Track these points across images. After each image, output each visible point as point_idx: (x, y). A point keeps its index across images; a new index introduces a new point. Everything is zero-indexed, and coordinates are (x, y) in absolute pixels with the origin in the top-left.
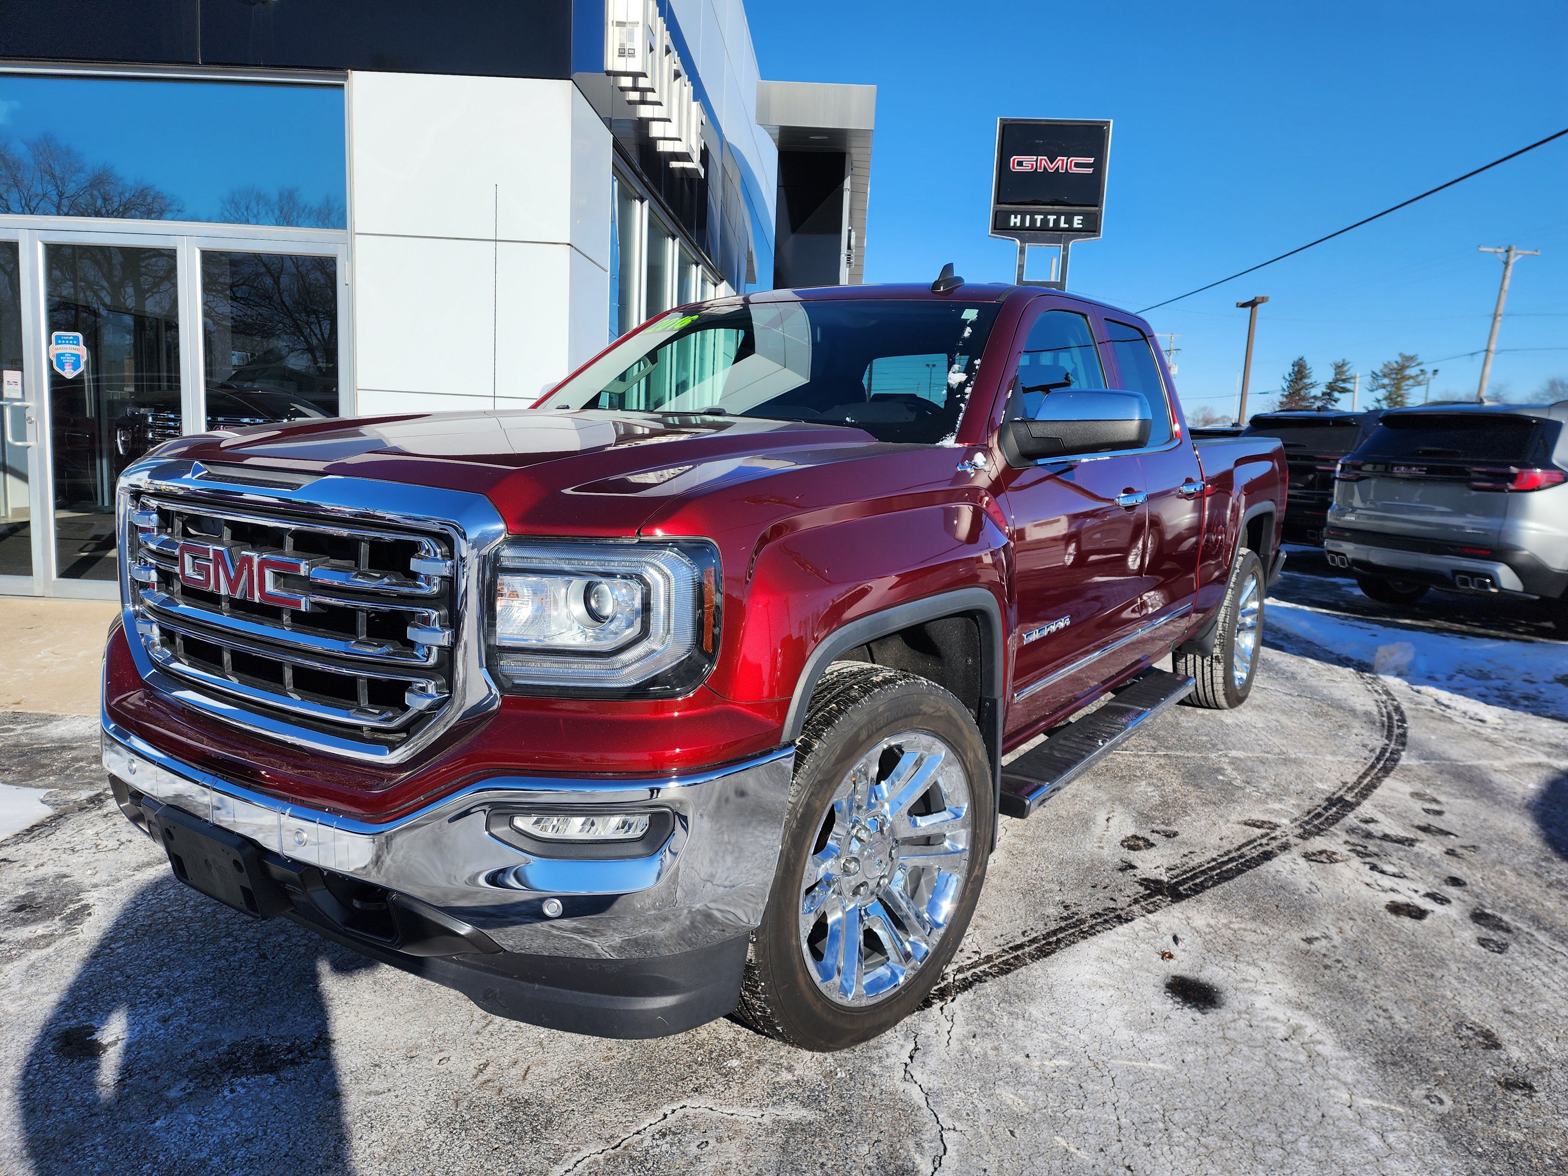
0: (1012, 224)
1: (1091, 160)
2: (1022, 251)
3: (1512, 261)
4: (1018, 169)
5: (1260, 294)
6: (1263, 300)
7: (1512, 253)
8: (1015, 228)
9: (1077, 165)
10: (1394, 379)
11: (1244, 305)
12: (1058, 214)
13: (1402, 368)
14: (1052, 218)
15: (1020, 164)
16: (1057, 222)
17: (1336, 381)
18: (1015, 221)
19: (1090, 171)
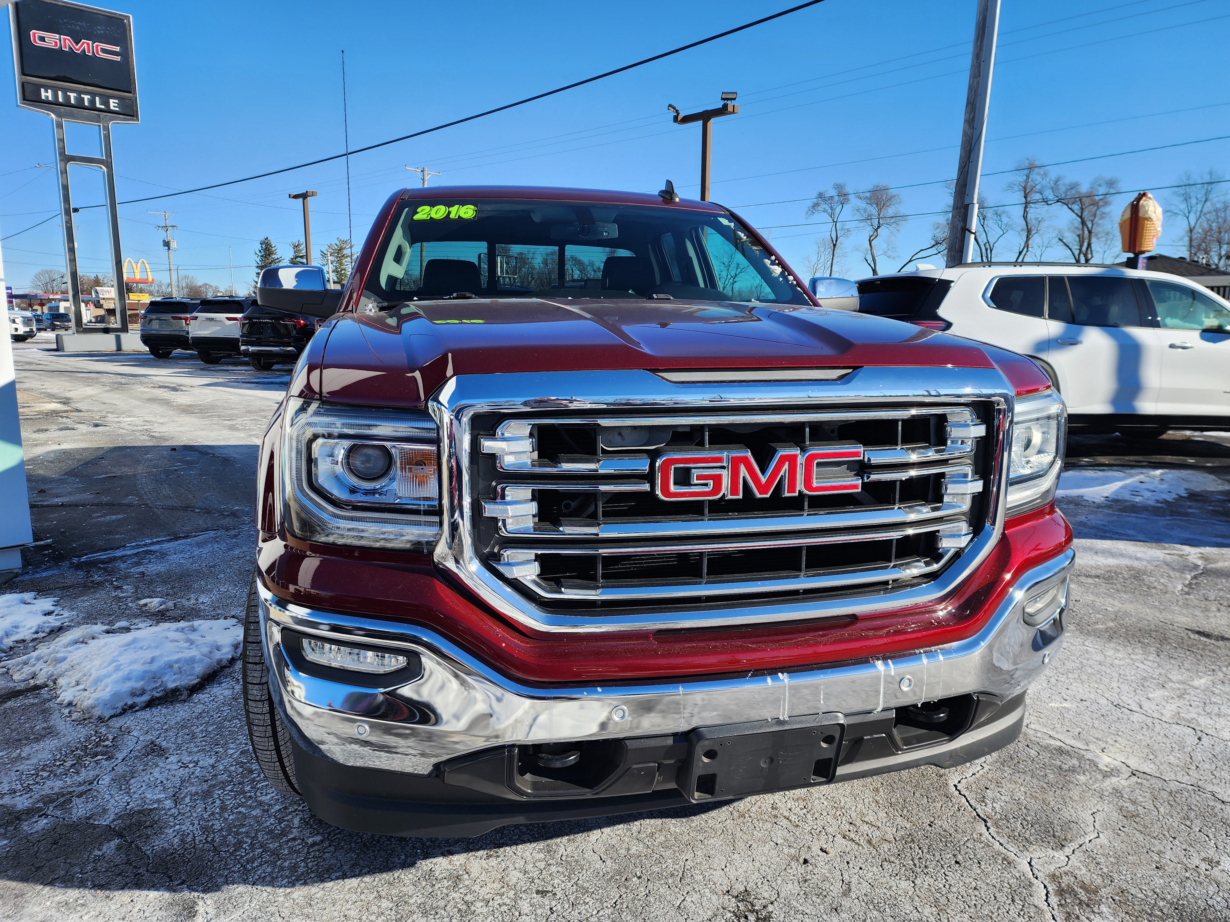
0: (43, 98)
1: (118, 49)
2: (60, 126)
3: (426, 178)
4: (40, 44)
5: (310, 190)
6: (313, 194)
7: (426, 173)
8: (47, 102)
9: (104, 51)
10: (337, 257)
11: (296, 197)
12: (93, 95)
13: (341, 249)
14: (86, 98)
15: (42, 39)
16: (92, 102)
17: (296, 257)
18: (46, 94)
19: (118, 58)
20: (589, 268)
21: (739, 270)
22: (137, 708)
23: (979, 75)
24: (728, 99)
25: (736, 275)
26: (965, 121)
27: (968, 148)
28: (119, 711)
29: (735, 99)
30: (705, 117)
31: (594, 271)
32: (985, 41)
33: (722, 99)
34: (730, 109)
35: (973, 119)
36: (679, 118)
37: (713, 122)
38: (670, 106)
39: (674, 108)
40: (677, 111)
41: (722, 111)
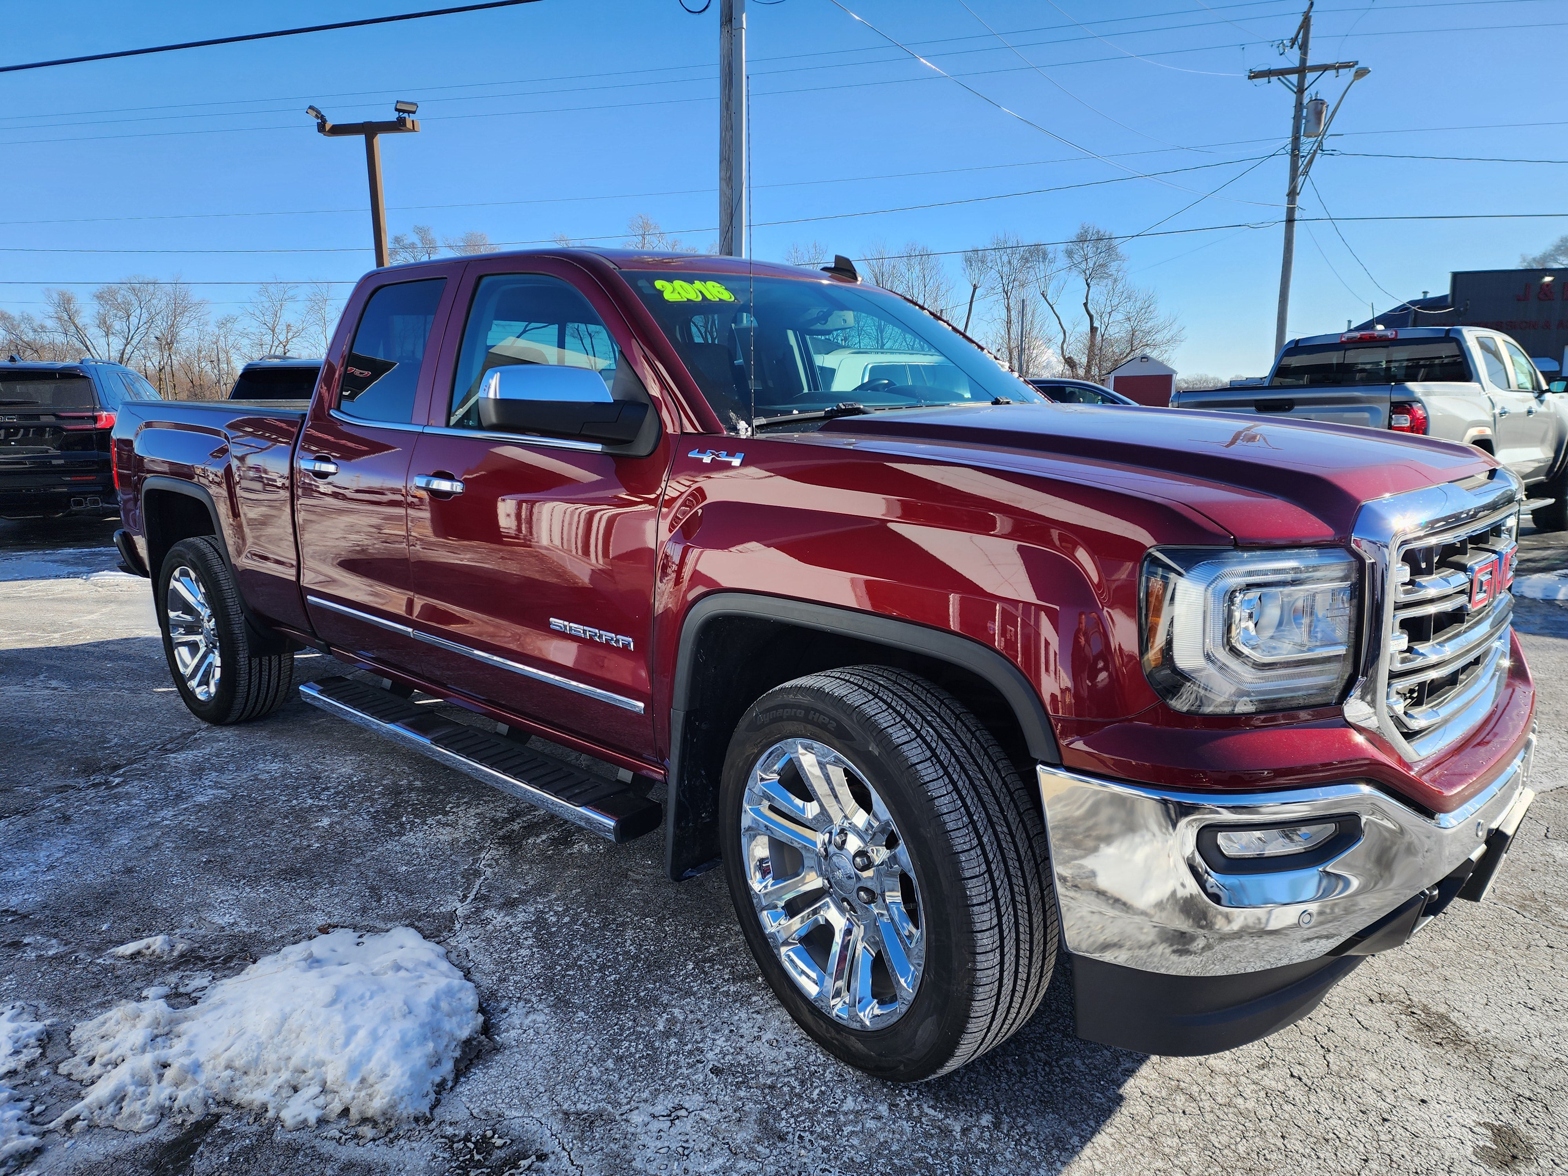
20: (23, 326)
21: (290, 335)
22: (450, 1084)
23: (732, 129)
24: (404, 111)
25: (287, 342)
26: (721, 179)
27: (729, 211)
28: (433, 1096)
29: (414, 112)
30: (370, 130)
31: (35, 331)
32: (733, 90)
33: (396, 110)
34: (409, 125)
35: (730, 178)
36: (328, 128)
37: (381, 140)
38: (311, 107)
39: (318, 112)
40: (323, 118)
41: (398, 126)
